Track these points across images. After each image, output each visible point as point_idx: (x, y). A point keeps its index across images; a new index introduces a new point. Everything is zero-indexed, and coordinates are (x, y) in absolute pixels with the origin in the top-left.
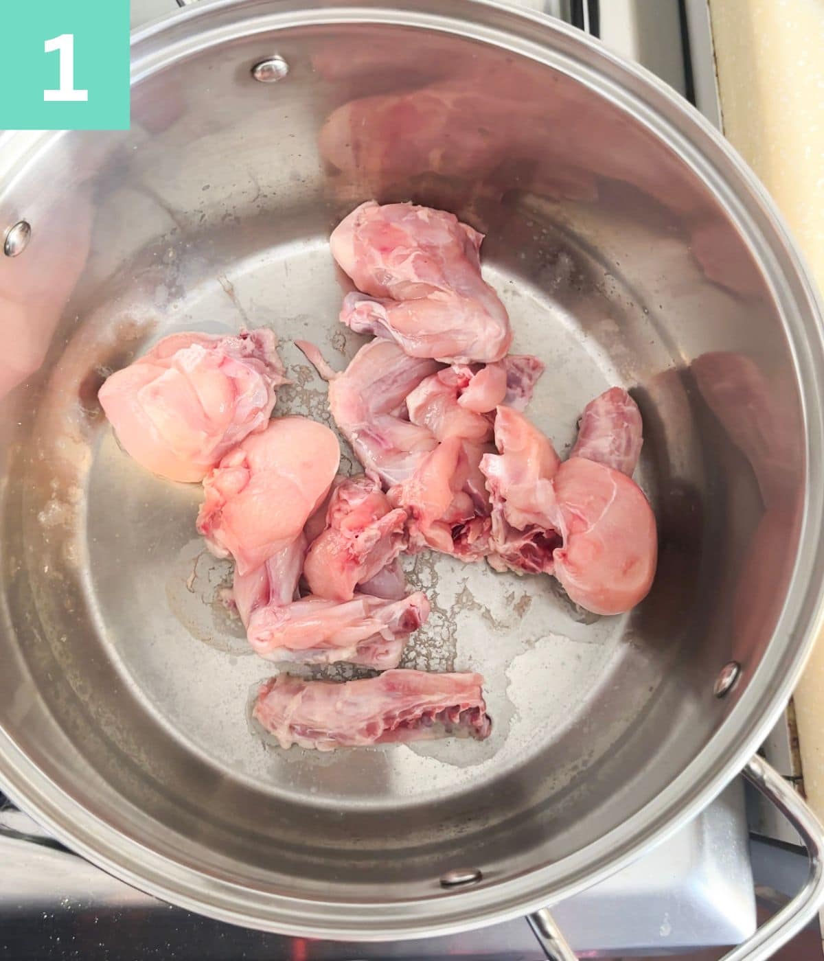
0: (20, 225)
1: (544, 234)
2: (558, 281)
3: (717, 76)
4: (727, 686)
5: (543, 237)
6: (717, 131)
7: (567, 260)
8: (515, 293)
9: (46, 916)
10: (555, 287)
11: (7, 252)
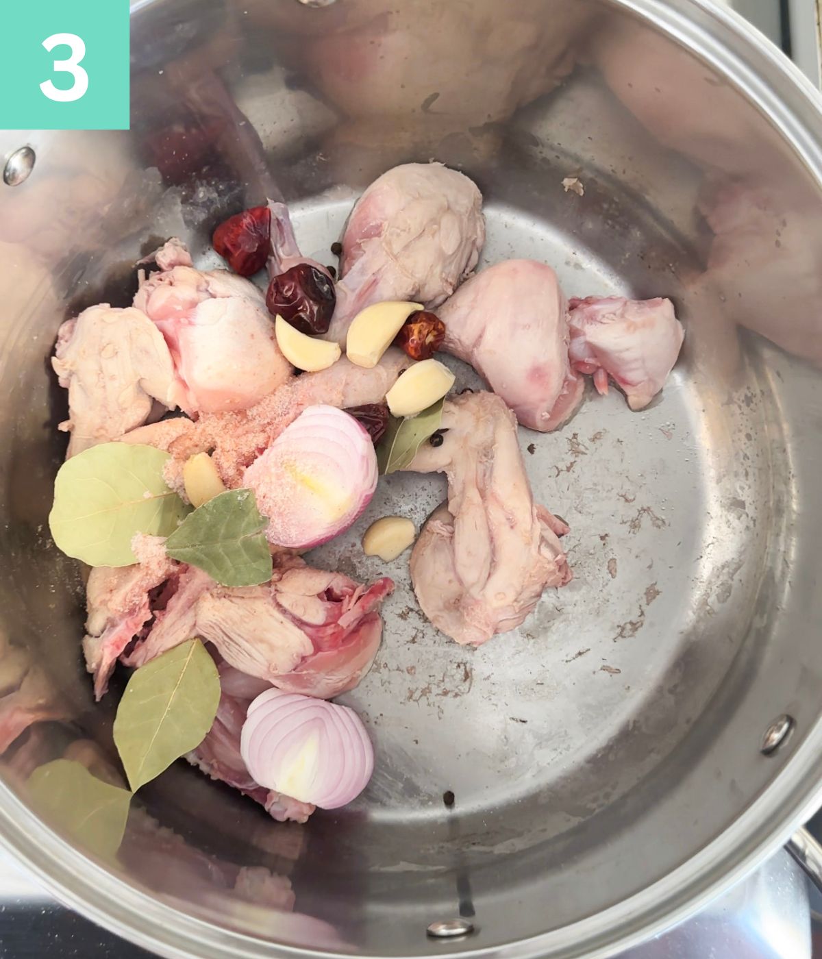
0: (24, 151)
1: (616, 203)
2: (627, 256)
3: (819, 24)
4: (774, 743)
5: (614, 206)
6: (816, 90)
7: (638, 233)
8: (578, 266)
9: (44, 912)
10: (623, 262)
11: (6, 180)
